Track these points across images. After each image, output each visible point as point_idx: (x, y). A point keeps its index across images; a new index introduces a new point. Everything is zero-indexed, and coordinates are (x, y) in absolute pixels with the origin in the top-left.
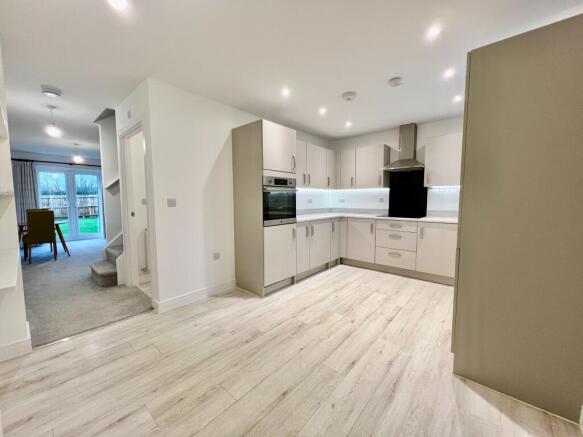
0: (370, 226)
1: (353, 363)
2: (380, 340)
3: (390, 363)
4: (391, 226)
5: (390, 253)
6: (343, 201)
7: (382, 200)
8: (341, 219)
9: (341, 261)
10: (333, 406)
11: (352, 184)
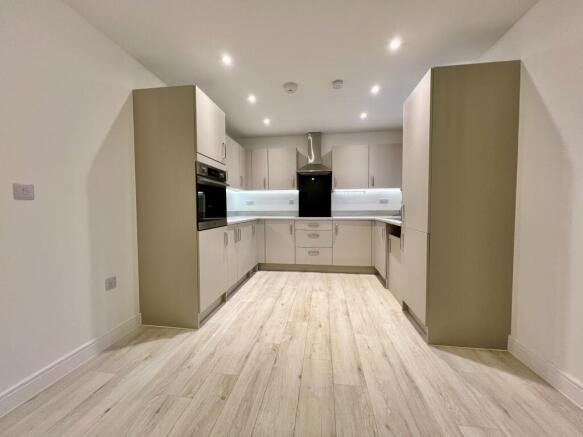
0: (289, 228)
1: (360, 369)
2: (357, 336)
3: (385, 355)
4: (310, 226)
5: (309, 253)
6: (251, 203)
7: (292, 202)
8: (259, 220)
9: (259, 267)
10: (387, 427)
11: (265, 186)
